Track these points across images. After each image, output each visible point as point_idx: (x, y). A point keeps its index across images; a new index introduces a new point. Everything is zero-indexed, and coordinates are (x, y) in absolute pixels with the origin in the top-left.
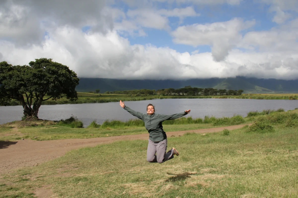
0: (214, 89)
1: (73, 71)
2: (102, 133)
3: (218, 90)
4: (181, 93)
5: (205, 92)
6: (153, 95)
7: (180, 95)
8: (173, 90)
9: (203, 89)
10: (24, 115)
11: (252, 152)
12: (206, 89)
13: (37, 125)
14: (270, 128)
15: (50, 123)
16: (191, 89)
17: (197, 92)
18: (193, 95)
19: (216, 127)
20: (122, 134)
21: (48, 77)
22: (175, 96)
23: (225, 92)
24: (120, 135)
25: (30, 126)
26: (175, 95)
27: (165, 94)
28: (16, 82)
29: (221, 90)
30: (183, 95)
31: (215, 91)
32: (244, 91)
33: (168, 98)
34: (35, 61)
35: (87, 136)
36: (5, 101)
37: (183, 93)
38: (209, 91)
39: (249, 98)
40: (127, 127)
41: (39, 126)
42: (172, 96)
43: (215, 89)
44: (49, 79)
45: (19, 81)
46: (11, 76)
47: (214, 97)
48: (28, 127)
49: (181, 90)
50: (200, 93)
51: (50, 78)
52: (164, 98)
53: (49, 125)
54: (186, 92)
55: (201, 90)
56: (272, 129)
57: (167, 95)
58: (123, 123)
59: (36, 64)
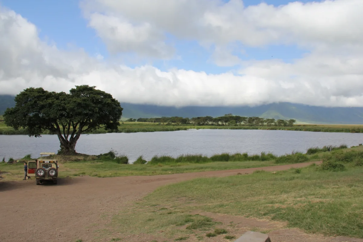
0: (259, 118)
1: (116, 100)
2: (163, 170)
3: (265, 119)
4: (220, 122)
5: (249, 121)
6: (186, 123)
7: (219, 125)
8: (211, 118)
9: (247, 118)
10: (61, 148)
11: (338, 187)
12: (251, 118)
13: (80, 160)
14: (342, 167)
15: (92, 158)
16: (232, 118)
17: (239, 121)
18: (235, 126)
19: (279, 164)
20: (185, 172)
21: (93, 107)
22: (213, 127)
23: (273, 122)
24: (182, 172)
25: (73, 160)
26: (212, 125)
27: (201, 123)
28: (57, 111)
29: (268, 120)
30: (223, 125)
31: (261, 120)
32: (296, 121)
33: (206, 128)
34: (75, 88)
35: (149, 173)
36: (35, 131)
37: (223, 122)
38: (254, 120)
39: (303, 130)
40: (179, 163)
41: (81, 161)
42: (211, 126)
43: (261, 119)
44: (94, 109)
45: (60, 110)
46: (50, 105)
47: (261, 128)
48: (71, 162)
49: (220, 119)
50: (242, 123)
51: (95, 107)
52: (201, 128)
53: (91, 160)
54: (226, 122)
55: (244, 119)
56: (344, 168)
57: (203, 125)
58: (173, 160)
59: (78, 92)
